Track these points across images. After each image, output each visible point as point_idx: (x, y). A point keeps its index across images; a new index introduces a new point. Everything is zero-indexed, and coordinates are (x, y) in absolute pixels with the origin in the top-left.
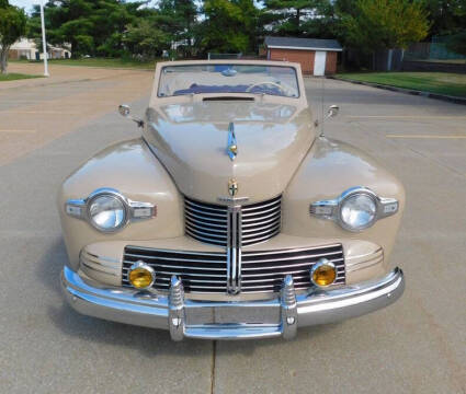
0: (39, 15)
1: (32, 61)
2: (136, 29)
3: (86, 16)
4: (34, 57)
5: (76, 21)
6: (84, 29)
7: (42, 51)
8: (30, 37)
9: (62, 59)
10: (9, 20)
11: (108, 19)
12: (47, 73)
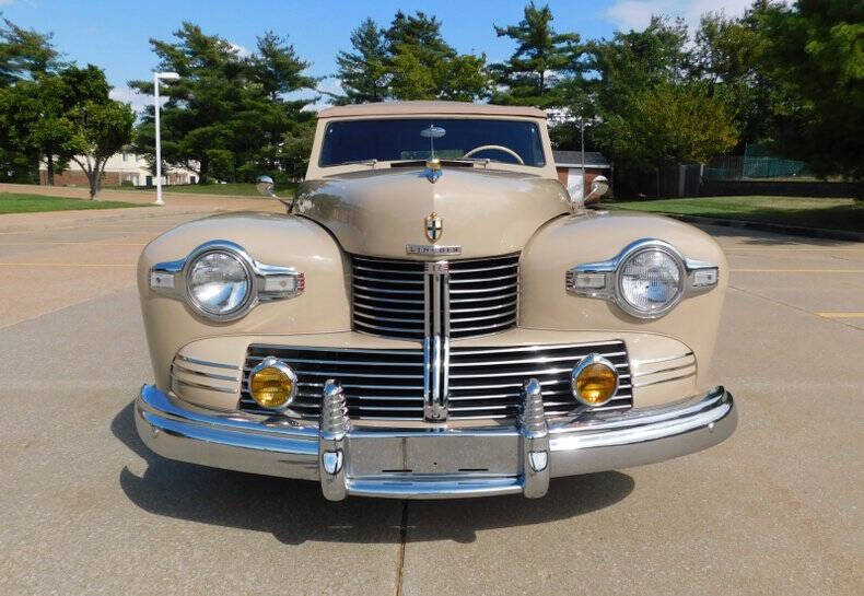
0: (153, 120)
1: (140, 188)
2: (298, 140)
3: (222, 122)
4: (143, 183)
5: (209, 128)
6: (219, 141)
7: (154, 173)
8: (138, 151)
9: (186, 185)
10: (107, 121)
11: (256, 125)
12: (159, 201)
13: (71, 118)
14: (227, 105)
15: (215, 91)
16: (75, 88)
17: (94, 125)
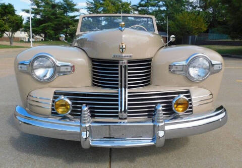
0: (29, 21)
1: (26, 42)
2: (74, 28)
3: (51, 22)
4: (27, 41)
5: (47, 24)
6: (50, 28)
7: (30, 37)
8: (25, 31)
9: (40, 41)
10: (15, 21)
11: (61, 23)
12: (31, 46)
13: (3, 20)
14: (53, 17)
15: (48, 12)
16: (4, 10)
17: (10, 22)
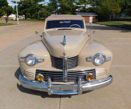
0: (16, 8)
1: (14, 20)
3: (28, 8)
5: (26, 9)
6: (28, 11)
8: (14, 14)
9: (22, 19)
10: (8, 10)
11: (34, 8)
12: (18, 23)
13: (2, 9)
14: (29, 5)
15: (27, 3)
